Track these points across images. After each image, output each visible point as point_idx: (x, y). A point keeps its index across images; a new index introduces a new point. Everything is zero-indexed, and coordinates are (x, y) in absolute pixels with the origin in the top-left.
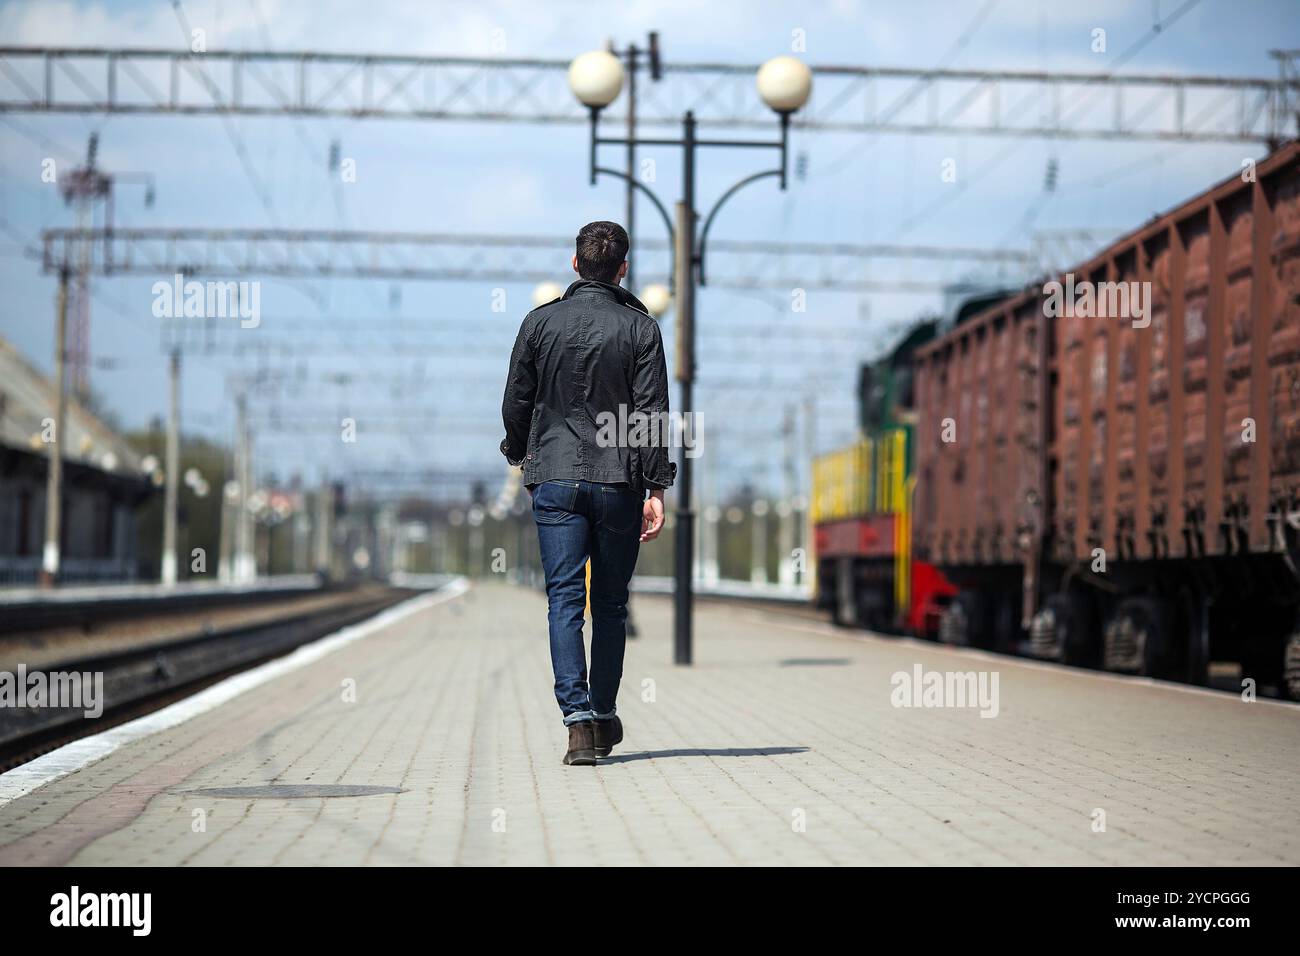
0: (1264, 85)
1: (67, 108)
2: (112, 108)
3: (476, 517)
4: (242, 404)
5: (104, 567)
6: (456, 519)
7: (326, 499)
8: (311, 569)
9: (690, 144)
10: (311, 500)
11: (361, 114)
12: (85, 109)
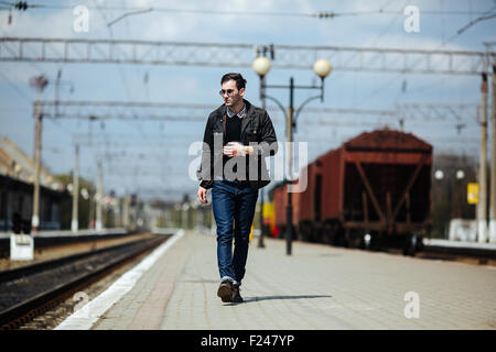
0: (481, 54)
1: (50, 60)
2: (66, 60)
3: (186, 207)
4: (100, 165)
5: (48, 225)
6: (177, 208)
7: (128, 200)
8: (122, 226)
9: (292, 87)
10: (122, 201)
11: (156, 63)
12: (57, 61)
